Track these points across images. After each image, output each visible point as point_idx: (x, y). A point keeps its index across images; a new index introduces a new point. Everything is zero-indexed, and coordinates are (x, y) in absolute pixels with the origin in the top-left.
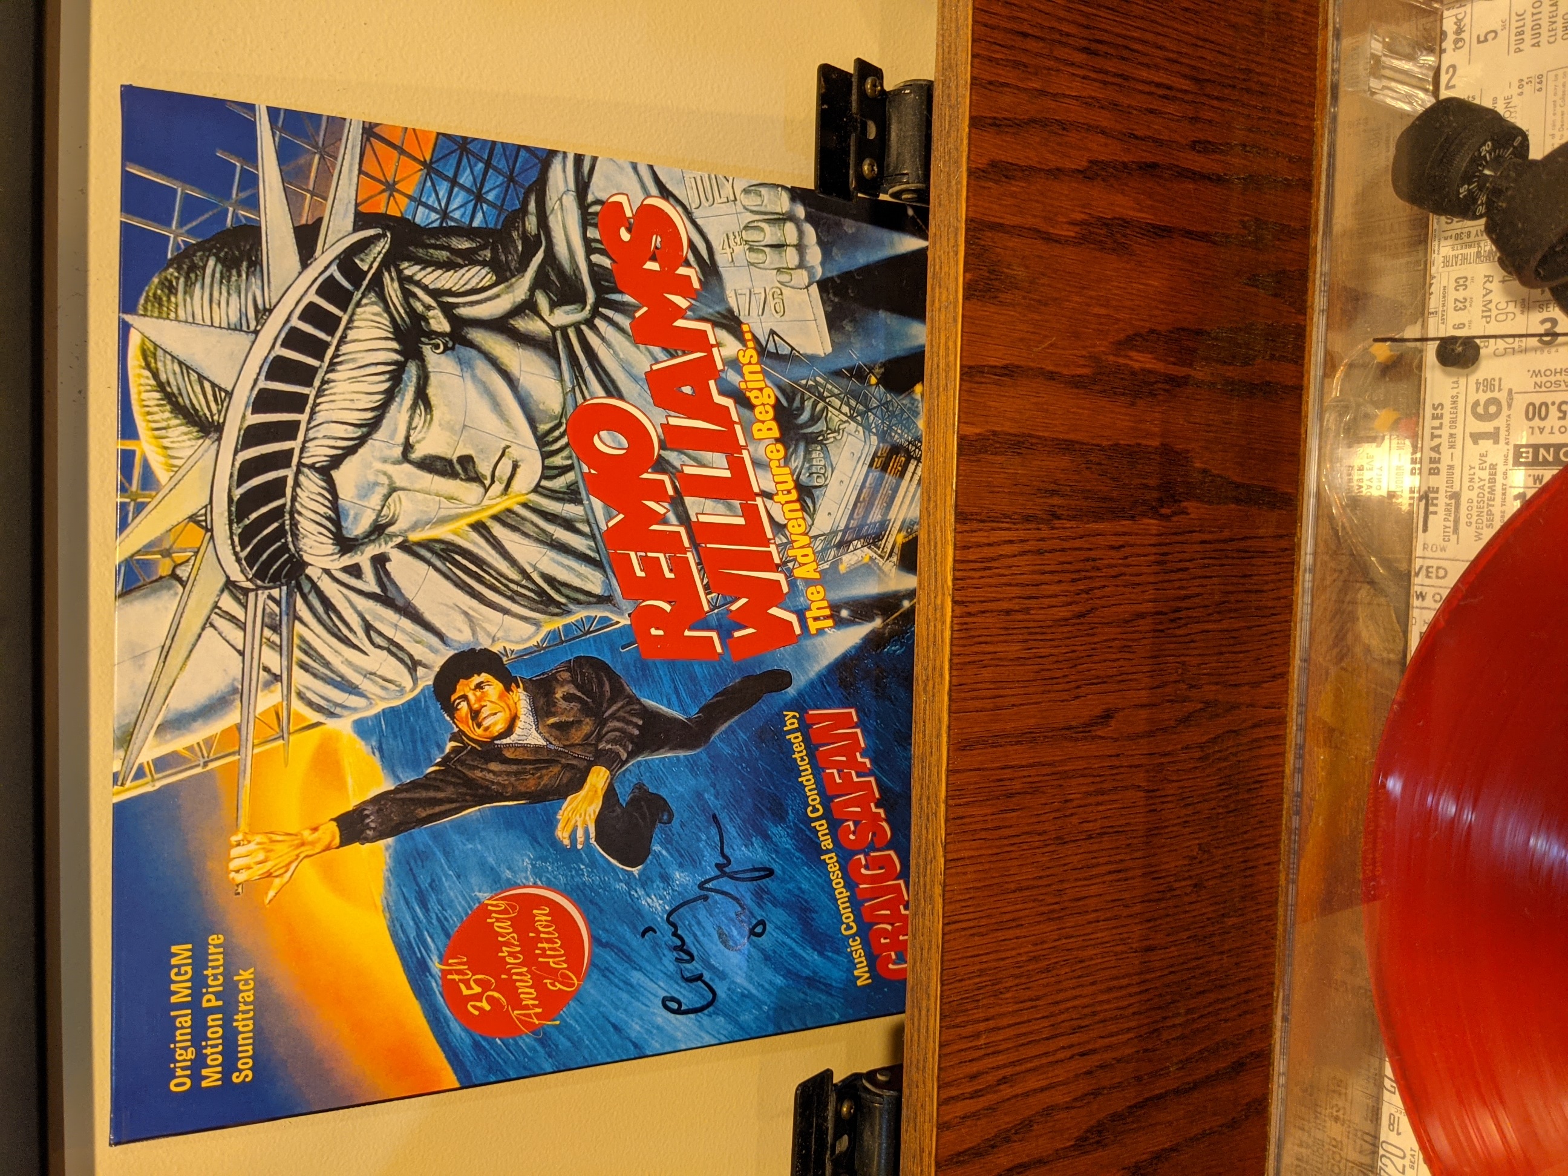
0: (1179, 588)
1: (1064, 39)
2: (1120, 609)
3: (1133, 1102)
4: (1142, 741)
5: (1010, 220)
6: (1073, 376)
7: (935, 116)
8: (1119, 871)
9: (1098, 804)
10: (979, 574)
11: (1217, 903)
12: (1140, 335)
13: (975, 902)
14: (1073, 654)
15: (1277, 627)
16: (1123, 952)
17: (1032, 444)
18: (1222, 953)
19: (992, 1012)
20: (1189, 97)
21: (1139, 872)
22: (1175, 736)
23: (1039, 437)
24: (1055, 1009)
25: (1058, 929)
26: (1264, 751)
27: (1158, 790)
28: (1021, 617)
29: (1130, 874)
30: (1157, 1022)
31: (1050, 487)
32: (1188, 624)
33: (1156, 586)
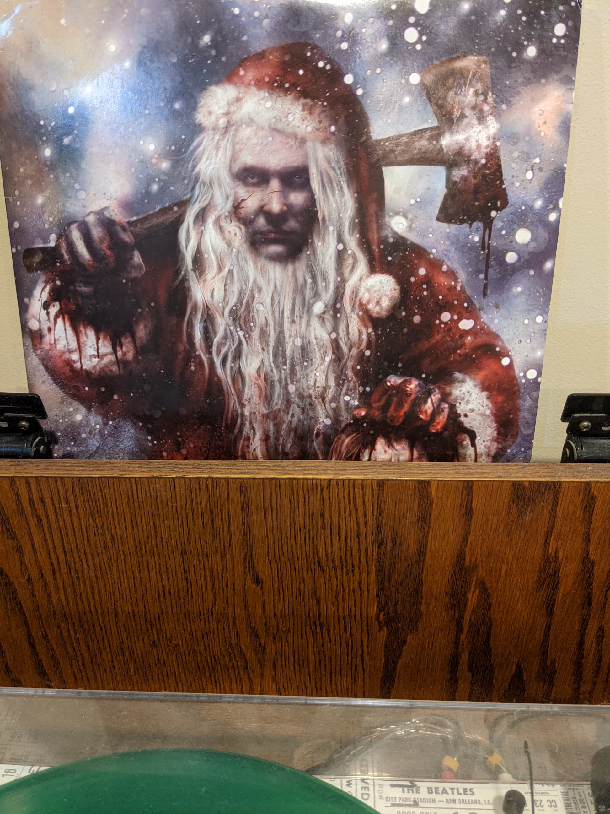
0: (334, 627)
2: (323, 589)
3: (23, 605)
4: (243, 605)
5: (560, 510)
6: (464, 554)
8: (164, 592)
9: (205, 577)
10: (346, 496)
11: (142, 657)
12: (488, 597)
13: (148, 498)
14: (296, 559)
16: (114, 596)
17: (424, 528)
18: (112, 661)
19: (81, 511)
21: (163, 606)
22: (245, 627)
23: (428, 533)
24: (82, 554)
25: (130, 553)
26: (234, 685)
27: (213, 616)
28: (320, 524)
29: (162, 600)
30: (72, 619)
31: (398, 542)
32: (312, 632)
33: (336, 612)
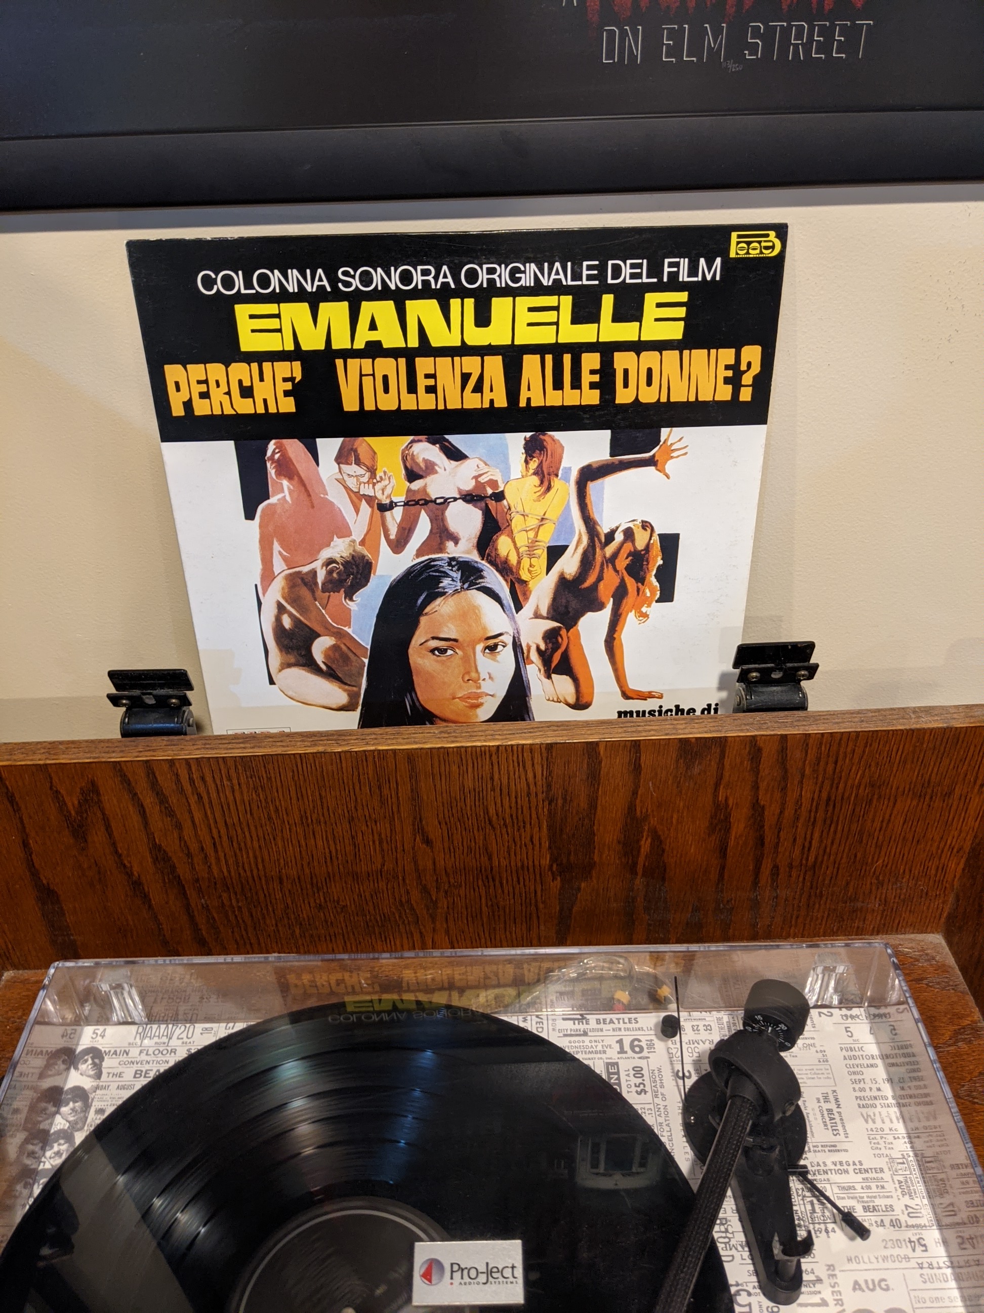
0: (507, 879)
1: (835, 785)
2: (494, 845)
3: (181, 878)
4: (412, 864)
5: (727, 762)
6: (635, 806)
7: (786, 713)
8: (331, 857)
9: (374, 842)
10: (515, 759)
11: (309, 920)
12: (661, 842)
13: (314, 771)
14: (466, 819)
15: (483, 941)
16: (279, 864)
17: (594, 785)
18: (277, 925)
19: (244, 787)
20: (804, 862)
21: (330, 870)
22: (415, 884)
23: (598, 789)
24: (244, 824)
25: (295, 823)
26: (405, 941)
27: (382, 877)
28: (489, 786)
29: (329, 864)
30: (234, 888)
31: (568, 798)
32: (485, 886)
33: (508, 865)
